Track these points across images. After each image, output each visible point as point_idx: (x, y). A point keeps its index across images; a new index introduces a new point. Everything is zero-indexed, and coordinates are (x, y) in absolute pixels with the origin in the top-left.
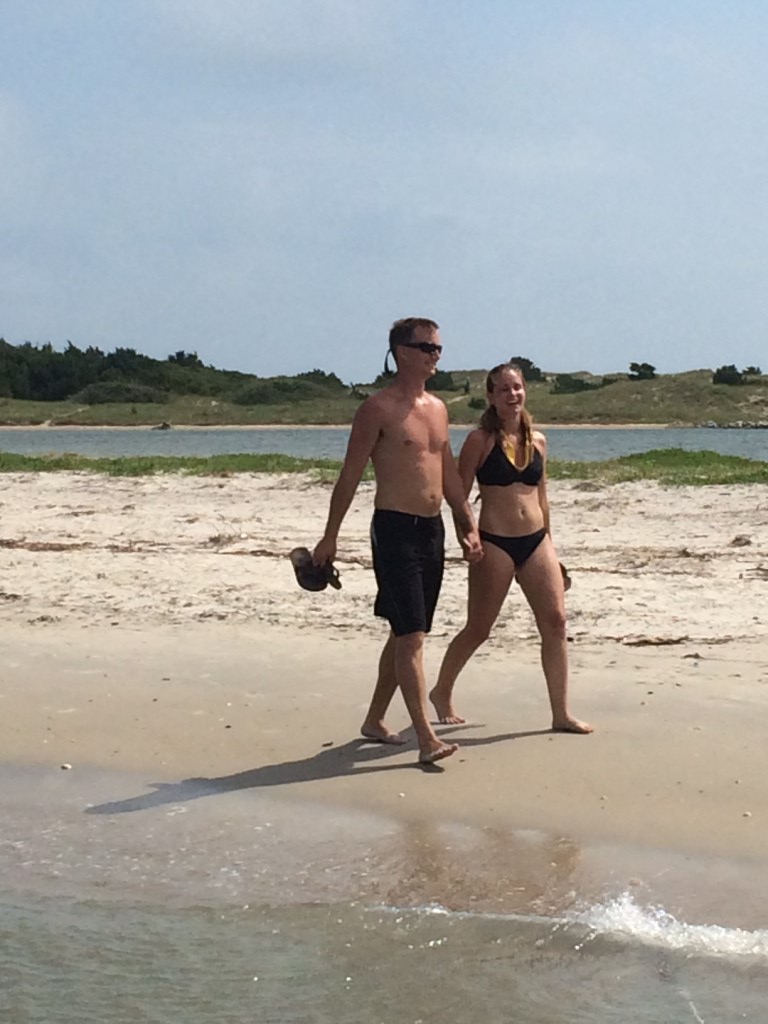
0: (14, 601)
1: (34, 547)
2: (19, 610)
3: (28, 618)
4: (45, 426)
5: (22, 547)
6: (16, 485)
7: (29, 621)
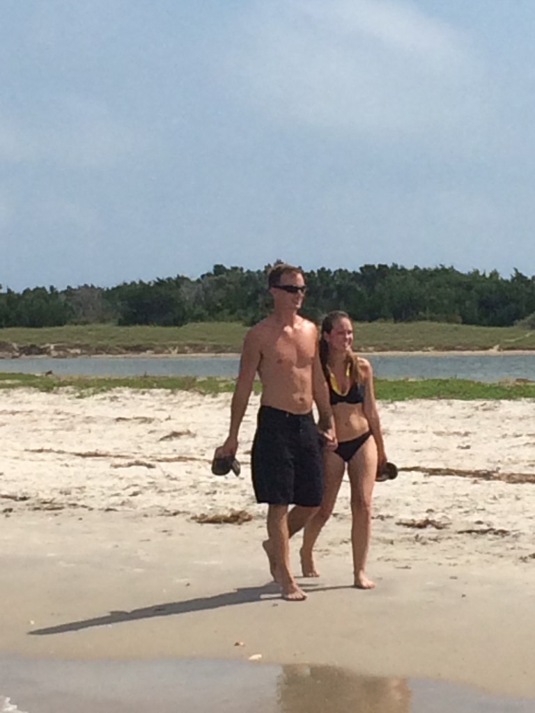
0: (503, 537)
1: (511, 479)
2: (510, 546)
3: (519, 556)
4: (494, 351)
5: (499, 478)
6: (479, 413)
7: (521, 558)
